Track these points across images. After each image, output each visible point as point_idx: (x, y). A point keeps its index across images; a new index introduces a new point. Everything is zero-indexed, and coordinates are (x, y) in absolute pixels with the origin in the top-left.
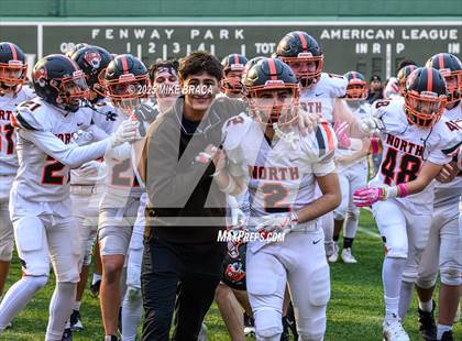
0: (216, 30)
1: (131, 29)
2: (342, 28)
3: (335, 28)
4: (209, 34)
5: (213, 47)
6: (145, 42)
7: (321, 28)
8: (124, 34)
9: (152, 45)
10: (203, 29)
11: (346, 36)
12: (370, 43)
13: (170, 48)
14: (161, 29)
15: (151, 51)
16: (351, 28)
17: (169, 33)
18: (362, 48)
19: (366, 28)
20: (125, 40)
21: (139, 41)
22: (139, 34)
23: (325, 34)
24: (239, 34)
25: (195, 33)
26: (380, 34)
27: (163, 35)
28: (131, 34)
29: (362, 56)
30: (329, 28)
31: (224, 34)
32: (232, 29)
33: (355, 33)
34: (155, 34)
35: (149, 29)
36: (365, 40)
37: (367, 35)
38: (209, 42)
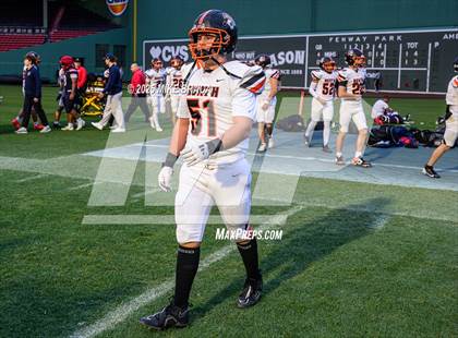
0: (387, 36)
1: (347, 37)
2: (455, 33)
3: (451, 33)
4: (384, 39)
5: (385, 46)
6: (353, 43)
7: (442, 33)
8: (343, 39)
9: (357, 45)
10: (381, 36)
11: (457, 37)
13: (365, 46)
14: (361, 37)
17: (364, 39)
20: (344, 43)
21: (351, 43)
22: (351, 39)
23: (446, 37)
24: (399, 38)
25: (377, 38)
30: (448, 33)
31: (391, 38)
32: (395, 35)
34: (358, 39)
35: (355, 37)
38: (383, 43)
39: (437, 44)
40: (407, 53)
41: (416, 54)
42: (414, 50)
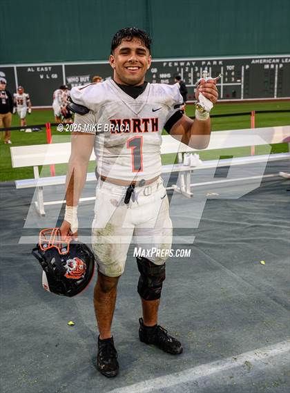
0: (212, 61)
1: (179, 62)
2: (260, 59)
3: (257, 59)
4: (209, 63)
5: (210, 69)
6: (184, 67)
7: (252, 59)
8: (176, 64)
9: (187, 68)
10: (207, 61)
11: (261, 62)
12: (270, 64)
13: (194, 69)
14: (191, 62)
15: (187, 70)
16: (263, 59)
17: (194, 63)
18: (267, 67)
19: (269, 59)
20: (176, 67)
21: (182, 67)
22: (182, 64)
23: (253, 62)
24: (220, 63)
25: (203, 63)
26: (274, 61)
27: (191, 64)
28: (179, 64)
29: (267, 69)
30: (255, 59)
31: (215, 63)
32: (218, 61)
33: (265, 61)
34: (188, 64)
35: (186, 62)
36: (268, 63)
37: (269, 61)
38: (209, 66)
39: (247, 67)
40: (227, 74)
41: (233, 74)
42: (232, 71)
